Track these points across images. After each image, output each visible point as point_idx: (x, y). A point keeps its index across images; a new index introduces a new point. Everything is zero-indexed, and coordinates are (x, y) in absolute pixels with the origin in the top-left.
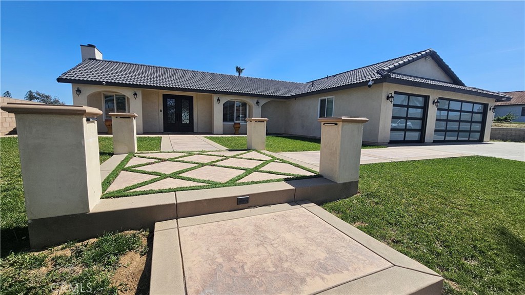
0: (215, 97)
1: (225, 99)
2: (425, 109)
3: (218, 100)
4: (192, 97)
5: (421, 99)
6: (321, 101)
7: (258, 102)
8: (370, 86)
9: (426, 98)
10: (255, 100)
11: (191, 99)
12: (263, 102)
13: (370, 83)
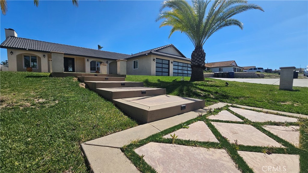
0: (86, 59)
1: (91, 60)
2: (169, 64)
3: (88, 60)
4: (74, 58)
5: (168, 61)
6: (134, 61)
7: (107, 62)
8: (147, 55)
9: (169, 61)
10: (106, 61)
11: (73, 59)
12: (110, 62)
13: (146, 55)
